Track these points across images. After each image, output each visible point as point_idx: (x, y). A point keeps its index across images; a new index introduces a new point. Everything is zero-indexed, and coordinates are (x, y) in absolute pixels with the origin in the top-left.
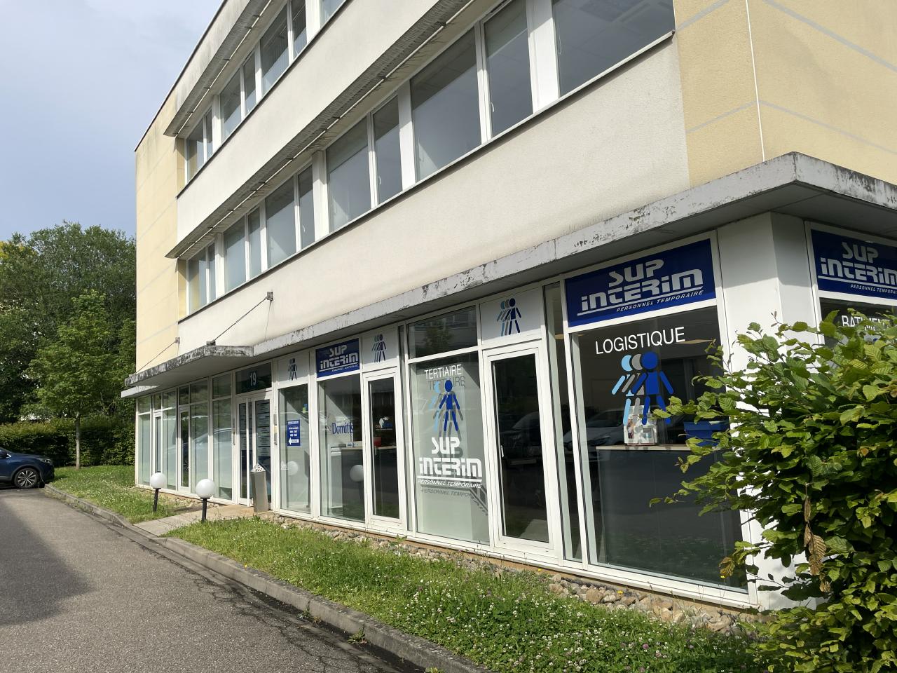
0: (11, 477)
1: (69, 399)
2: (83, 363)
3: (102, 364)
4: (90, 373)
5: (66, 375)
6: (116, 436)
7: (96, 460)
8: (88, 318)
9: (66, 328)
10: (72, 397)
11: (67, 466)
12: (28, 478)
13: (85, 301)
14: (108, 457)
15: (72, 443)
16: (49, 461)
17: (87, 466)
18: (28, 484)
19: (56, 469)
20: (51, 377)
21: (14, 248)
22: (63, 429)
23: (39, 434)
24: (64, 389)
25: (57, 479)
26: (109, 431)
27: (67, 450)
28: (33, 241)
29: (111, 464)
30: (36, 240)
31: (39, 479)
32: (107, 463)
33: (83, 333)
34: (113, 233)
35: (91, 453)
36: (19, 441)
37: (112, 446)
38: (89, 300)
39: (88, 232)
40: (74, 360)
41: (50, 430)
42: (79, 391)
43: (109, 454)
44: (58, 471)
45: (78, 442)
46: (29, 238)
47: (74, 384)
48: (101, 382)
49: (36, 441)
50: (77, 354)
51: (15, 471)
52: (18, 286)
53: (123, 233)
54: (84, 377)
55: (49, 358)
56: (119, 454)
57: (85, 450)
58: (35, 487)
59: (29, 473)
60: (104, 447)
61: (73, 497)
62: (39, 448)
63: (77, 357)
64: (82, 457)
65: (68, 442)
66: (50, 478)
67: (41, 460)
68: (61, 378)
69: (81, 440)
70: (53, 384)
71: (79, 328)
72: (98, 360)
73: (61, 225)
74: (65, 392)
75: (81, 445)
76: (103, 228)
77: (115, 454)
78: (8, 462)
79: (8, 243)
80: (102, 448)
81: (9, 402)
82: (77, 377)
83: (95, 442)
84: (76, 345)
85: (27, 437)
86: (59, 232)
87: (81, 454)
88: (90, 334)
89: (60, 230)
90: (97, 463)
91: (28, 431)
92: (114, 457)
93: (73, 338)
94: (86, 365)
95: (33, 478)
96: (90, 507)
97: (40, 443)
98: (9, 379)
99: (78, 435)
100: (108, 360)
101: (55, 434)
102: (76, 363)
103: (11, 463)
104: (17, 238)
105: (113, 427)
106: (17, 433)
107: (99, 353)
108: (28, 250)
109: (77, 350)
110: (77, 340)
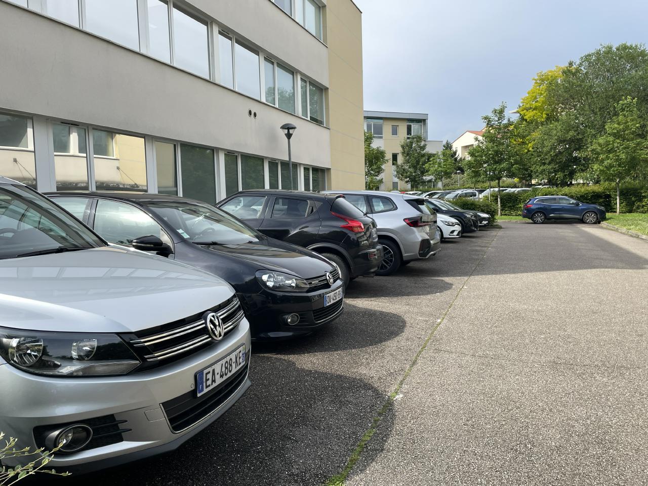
0: (582, 217)
1: (614, 171)
2: (622, 147)
3: (635, 147)
4: (627, 153)
5: (611, 155)
6: (643, 194)
7: (630, 208)
8: (625, 116)
9: (610, 125)
10: (615, 169)
11: (611, 212)
12: (591, 217)
13: (623, 105)
14: (638, 208)
15: (613, 198)
16: (603, 208)
17: (624, 213)
18: (591, 221)
19: (607, 214)
20: (602, 156)
21: (569, 71)
22: (608, 189)
23: (594, 192)
24: (610, 164)
25: (608, 219)
26: (639, 191)
27: (610, 202)
28: (581, 64)
29: (640, 212)
30: (583, 62)
31: (598, 219)
32: (637, 212)
33: (621, 127)
34: (636, 46)
35: (626, 205)
36: (582, 196)
37: (641, 201)
38: (625, 104)
39: (618, 49)
40: (616, 145)
41: (600, 190)
42: (619, 165)
43: (639, 206)
44: (608, 215)
45: (618, 198)
46: (578, 62)
47: (617, 160)
48: (633, 158)
49: (592, 196)
50: (618, 141)
51: (584, 213)
52: (571, 96)
53: (644, 45)
54: (623, 156)
55: (600, 145)
56: (646, 206)
57: (622, 203)
58: (595, 223)
59: (591, 215)
60: (635, 201)
61: (624, 229)
62: (593, 201)
63: (618, 143)
64: (621, 207)
65: (611, 197)
66: (604, 219)
67: (599, 207)
68: (608, 158)
69: (620, 197)
70: (602, 161)
71: (619, 124)
72: (632, 144)
73: (599, 47)
74: (611, 166)
75: (620, 199)
76: (628, 44)
77: (643, 206)
78: (580, 208)
79: (566, 69)
80: (634, 202)
81: (567, 172)
82: (618, 156)
83: (629, 198)
84: (616, 135)
85: (587, 194)
86: (597, 53)
87: (620, 206)
88: (627, 128)
89: (598, 53)
90: (630, 211)
91: (587, 190)
92: (642, 208)
93: (616, 131)
94: (625, 148)
95: (594, 218)
96: (637, 235)
97: (595, 197)
98: (567, 157)
99: (618, 193)
100: (638, 144)
101: (603, 193)
102: (617, 147)
103: (582, 209)
104: (571, 64)
105: (642, 188)
106: (580, 191)
107: (632, 139)
108: (578, 71)
109: (618, 138)
110: (618, 132)
